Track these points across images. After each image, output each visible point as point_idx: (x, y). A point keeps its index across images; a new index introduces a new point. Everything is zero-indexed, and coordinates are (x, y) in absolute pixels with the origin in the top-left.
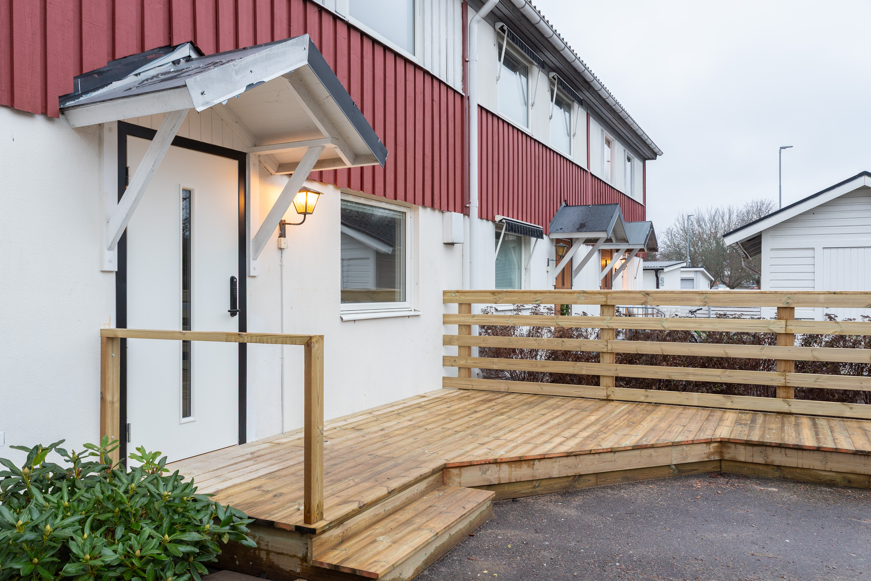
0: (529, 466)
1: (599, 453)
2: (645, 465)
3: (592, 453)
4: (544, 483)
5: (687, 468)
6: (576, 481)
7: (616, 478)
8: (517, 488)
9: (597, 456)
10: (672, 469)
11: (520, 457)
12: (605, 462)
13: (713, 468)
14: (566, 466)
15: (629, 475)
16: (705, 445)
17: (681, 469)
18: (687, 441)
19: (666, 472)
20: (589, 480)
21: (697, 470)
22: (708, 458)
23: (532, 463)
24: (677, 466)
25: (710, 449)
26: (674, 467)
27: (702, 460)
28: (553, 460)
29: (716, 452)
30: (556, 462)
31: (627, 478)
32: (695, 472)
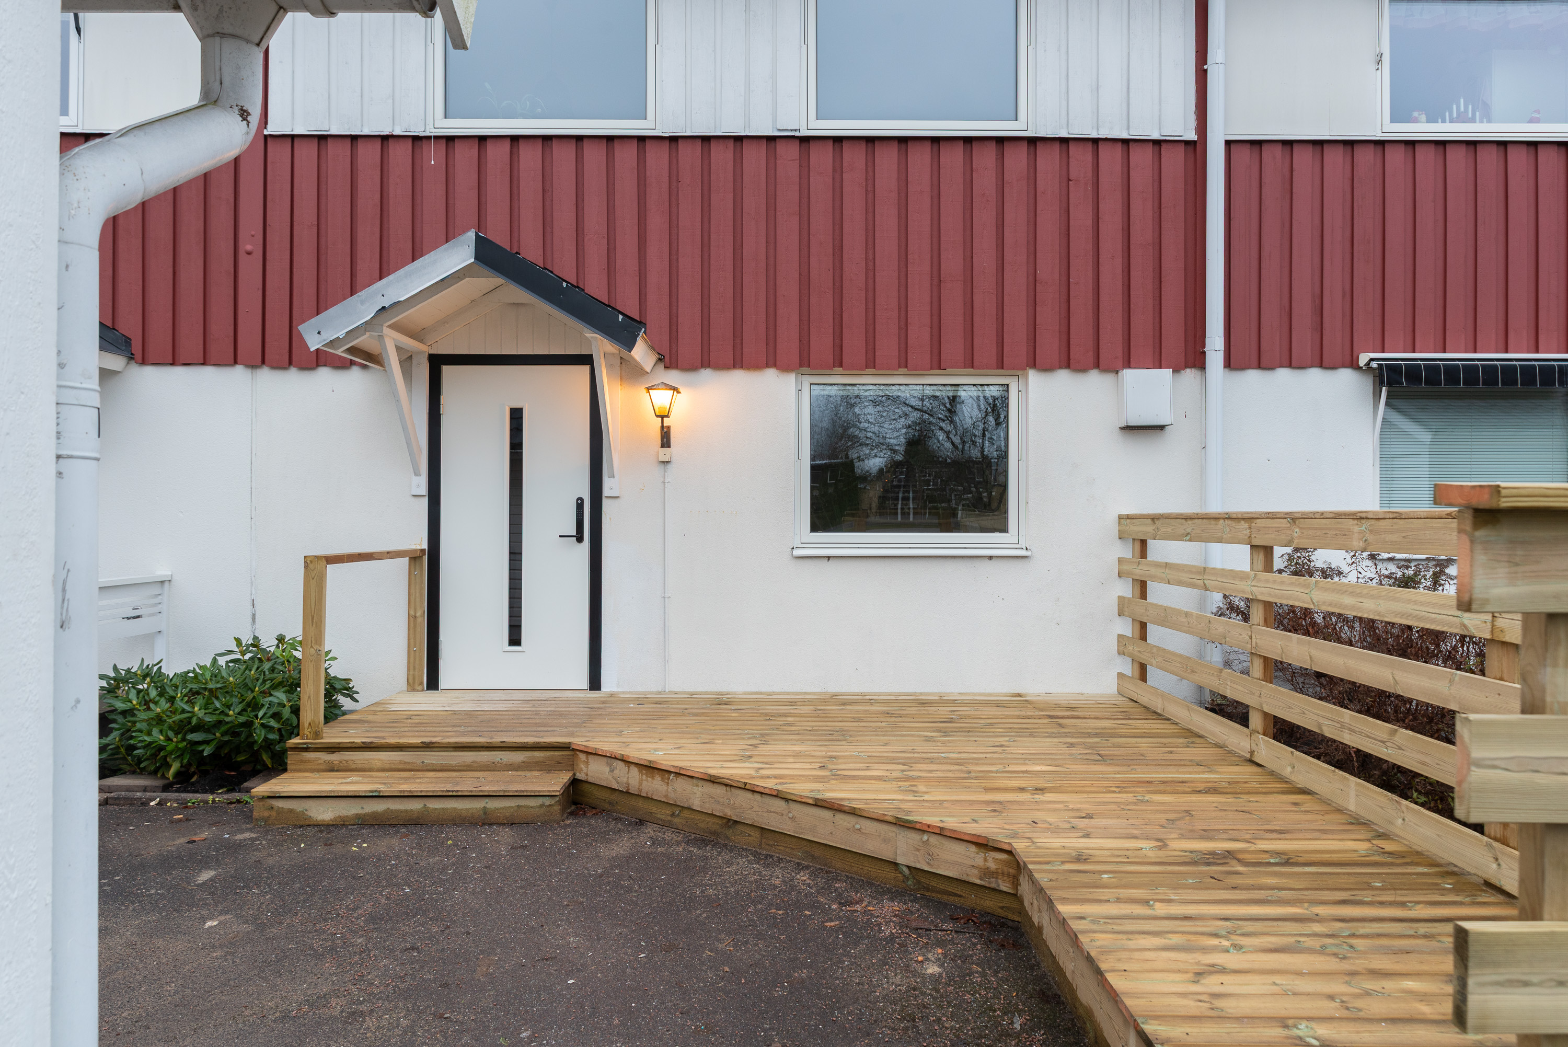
0: (663, 780)
1: (762, 793)
2: (842, 844)
3: (746, 787)
4: (686, 814)
5: (934, 883)
6: (730, 827)
7: (794, 849)
8: (653, 808)
9: (758, 796)
10: (901, 873)
11: (650, 762)
12: (771, 812)
13: (1002, 908)
14: (712, 797)
15: (817, 852)
16: (973, 848)
17: (923, 880)
18: (929, 826)
19: (889, 874)
20: (749, 835)
21: (960, 896)
22: (981, 879)
23: (667, 776)
24: (912, 870)
25: (985, 860)
26: (906, 870)
27: (964, 878)
28: (695, 781)
29: (1003, 873)
30: (697, 786)
31: (812, 856)
32: (956, 899)
